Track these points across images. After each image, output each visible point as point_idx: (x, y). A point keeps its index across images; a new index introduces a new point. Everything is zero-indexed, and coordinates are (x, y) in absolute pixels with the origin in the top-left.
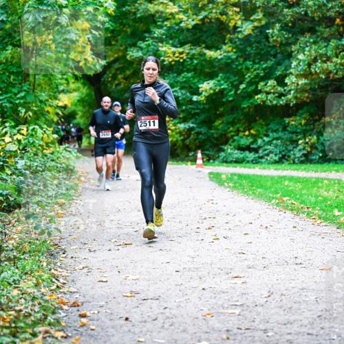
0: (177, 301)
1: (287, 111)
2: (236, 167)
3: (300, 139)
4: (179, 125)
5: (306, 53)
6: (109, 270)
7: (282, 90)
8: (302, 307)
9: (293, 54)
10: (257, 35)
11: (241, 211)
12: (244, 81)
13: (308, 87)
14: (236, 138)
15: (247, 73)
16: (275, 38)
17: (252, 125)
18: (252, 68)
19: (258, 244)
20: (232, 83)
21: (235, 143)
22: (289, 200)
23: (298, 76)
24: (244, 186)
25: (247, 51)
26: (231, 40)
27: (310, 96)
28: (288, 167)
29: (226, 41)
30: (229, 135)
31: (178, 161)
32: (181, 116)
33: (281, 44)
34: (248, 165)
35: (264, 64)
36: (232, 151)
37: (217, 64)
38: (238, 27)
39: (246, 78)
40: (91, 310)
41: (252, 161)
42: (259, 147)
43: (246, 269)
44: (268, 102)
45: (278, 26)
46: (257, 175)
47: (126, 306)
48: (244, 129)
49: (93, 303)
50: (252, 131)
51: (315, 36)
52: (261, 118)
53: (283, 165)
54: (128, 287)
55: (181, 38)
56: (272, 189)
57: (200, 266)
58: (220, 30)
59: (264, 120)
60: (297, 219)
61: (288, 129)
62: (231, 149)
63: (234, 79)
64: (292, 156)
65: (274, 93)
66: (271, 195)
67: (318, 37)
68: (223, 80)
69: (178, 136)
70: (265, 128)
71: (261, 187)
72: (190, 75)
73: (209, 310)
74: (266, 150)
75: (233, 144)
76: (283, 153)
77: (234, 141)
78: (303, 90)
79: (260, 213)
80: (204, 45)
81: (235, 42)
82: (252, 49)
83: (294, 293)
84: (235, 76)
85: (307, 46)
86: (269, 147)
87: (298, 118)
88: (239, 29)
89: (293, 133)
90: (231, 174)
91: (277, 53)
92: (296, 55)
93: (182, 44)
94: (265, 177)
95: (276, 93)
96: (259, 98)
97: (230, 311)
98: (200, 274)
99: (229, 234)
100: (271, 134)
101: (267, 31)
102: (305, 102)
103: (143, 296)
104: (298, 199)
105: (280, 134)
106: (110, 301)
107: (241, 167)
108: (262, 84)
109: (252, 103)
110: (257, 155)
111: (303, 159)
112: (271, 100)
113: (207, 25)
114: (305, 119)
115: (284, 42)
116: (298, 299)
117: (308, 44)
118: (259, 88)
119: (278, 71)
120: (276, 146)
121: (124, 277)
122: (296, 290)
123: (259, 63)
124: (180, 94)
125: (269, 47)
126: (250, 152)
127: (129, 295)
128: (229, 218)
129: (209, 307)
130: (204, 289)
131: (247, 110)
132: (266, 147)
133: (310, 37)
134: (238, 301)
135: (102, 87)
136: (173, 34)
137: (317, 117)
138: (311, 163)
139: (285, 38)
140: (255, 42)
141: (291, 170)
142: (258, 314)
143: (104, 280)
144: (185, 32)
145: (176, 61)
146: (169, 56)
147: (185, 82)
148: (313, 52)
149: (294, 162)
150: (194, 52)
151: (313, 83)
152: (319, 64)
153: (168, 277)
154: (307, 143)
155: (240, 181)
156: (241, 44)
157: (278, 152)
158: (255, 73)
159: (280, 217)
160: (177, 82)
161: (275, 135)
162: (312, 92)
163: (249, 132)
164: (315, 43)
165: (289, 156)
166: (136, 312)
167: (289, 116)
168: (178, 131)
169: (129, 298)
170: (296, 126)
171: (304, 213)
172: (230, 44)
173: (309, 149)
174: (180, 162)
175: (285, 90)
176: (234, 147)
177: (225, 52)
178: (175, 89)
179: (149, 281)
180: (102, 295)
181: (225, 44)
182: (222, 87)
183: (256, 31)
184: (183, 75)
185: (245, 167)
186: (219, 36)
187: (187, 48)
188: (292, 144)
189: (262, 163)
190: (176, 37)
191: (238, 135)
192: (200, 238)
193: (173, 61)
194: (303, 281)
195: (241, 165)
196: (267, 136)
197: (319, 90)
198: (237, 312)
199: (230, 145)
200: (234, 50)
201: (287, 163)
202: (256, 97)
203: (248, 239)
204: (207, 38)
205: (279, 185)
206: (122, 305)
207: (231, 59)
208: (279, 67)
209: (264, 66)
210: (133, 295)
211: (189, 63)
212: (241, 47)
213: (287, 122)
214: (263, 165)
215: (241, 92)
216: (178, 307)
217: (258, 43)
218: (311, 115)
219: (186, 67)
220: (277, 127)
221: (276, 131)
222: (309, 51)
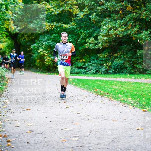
0: (50, 134)
1: (99, 51)
2: (76, 76)
3: (104, 64)
4: (51, 57)
5: (107, 26)
6: (20, 121)
7: (97, 42)
8: (105, 137)
9: (101, 26)
10: (86, 18)
11: (78, 95)
12: (80, 38)
13: (108, 41)
14: (76, 63)
15: (81, 35)
16: (93, 19)
17: (83, 57)
18: (83, 32)
19: (85, 109)
20: (74, 39)
21: (76, 65)
22: (99, 90)
23: (103, 36)
24: (80, 84)
25: (81, 25)
26: (74, 20)
27: (109, 45)
28: (99, 76)
29: (72, 21)
30: (73, 62)
31: (51, 73)
32: (52, 53)
33: (96, 22)
34: (81, 75)
35: (88, 31)
36: (74, 69)
37: (68, 31)
38: (77, 15)
39: (81, 37)
40: (12, 139)
41: (83, 73)
42: (87, 67)
43: (80, 120)
44: (90, 47)
45: (94, 14)
46: (85, 79)
47: (28, 137)
48: (80, 59)
49: (13, 136)
50: (83, 60)
51: (111, 19)
52: (87, 54)
53: (97, 75)
54: (29, 129)
55: (52, 19)
56: (92, 85)
57: (60, 119)
58: (69, 16)
59: (89, 55)
60: (103, 98)
61: (99, 59)
62: (74, 68)
63: (75, 37)
64: (101, 71)
65: (93, 43)
66: (92, 88)
67: (112, 19)
68: (71, 37)
69: (51, 62)
70: (89, 59)
71: (87, 84)
72: (56, 35)
73: (64, 138)
74: (89, 68)
75: (75, 66)
76: (97, 70)
77: (75, 64)
78: (106, 42)
79: (86, 95)
80: (62, 22)
81: (76, 21)
82: (83, 24)
83: (101, 131)
84: (76, 36)
85: (107, 23)
86: (91, 67)
87: (103, 54)
88: (78, 15)
89: (101, 61)
90: (74, 79)
91: (94, 26)
92: (102, 27)
93: (53, 22)
94: (89, 80)
95: (94, 43)
96: (86, 45)
97: (74, 139)
98: (60, 122)
99: (73, 105)
100: (91, 61)
101: (90, 16)
102: (106, 47)
103: (35, 132)
104: (103, 90)
105: (96, 61)
106: (21, 135)
107: (78, 76)
108: (88, 39)
109: (83, 48)
110: (85, 71)
111: (105, 72)
112: (92, 46)
113: (64, 13)
114: (106, 55)
115: (97, 21)
116: (103, 133)
117: (108, 22)
118: (86, 41)
119: (95, 34)
120: (94, 66)
121: (27, 124)
122: (102, 129)
123: (86, 30)
124: (52, 44)
125: (91, 23)
126: (83, 69)
127: (29, 132)
128: (73, 98)
129: (64, 137)
130: (62, 129)
131: (81, 51)
132: (89, 67)
133: (109, 19)
134: (77, 134)
135: (18, 40)
136: (49, 17)
137: (112, 54)
138: (109, 74)
139: (98, 19)
140: (85, 21)
141: (100, 77)
142: (86, 140)
143: (18, 125)
144: (54, 16)
145: (50, 29)
146: (47, 27)
147: (54, 38)
148: (110, 25)
149: (102, 74)
150: (58, 25)
151: (110, 39)
152: (112, 31)
153: (46, 124)
154: (107, 65)
155: (78, 82)
156: (78, 22)
157: (95, 69)
158: (85, 34)
159: (95, 98)
160: (50, 38)
161: (93, 62)
162: (109, 43)
163: (82, 60)
164: (110, 21)
165: (99, 71)
166: (32, 140)
167: (99, 53)
168: (51, 60)
169: (29, 133)
170: (103, 58)
171: (106, 96)
172: (74, 22)
173: (108, 68)
174: (52, 74)
175: (98, 42)
176: (76, 67)
177: (72, 25)
178: (50, 41)
179: (38, 125)
180: (17, 132)
181: (72, 22)
182: (70, 41)
183: (85, 16)
184: (53, 35)
185: (80, 76)
186: (69, 18)
187: (55, 23)
188: (101, 66)
189: (88, 74)
190: (50, 19)
191: (77, 62)
192: (60, 107)
193: (49, 29)
194: (105, 126)
195: (78, 75)
196: (90, 62)
197: (112, 42)
198: (77, 139)
199: (74, 66)
200: (76, 25)
201: (98, 74)
202: (85, 45)
203: (81, 107)
204: (64, 19)
205: (95, 83)
206: (26, 137)
207: (74, 28)
208: (95, 32)
209: (89, 32)
210: (31, 132)
211: (56, 30)
212: (79, 23)
213: (98, 56)
214: (88, 75)
215: (78, 43)
216: (50, 137)
217: (86, 21)
218: (109, 53)
219: (54, 32)
220: (94, 58)
221: (93, 60)
222: (108, 25)
